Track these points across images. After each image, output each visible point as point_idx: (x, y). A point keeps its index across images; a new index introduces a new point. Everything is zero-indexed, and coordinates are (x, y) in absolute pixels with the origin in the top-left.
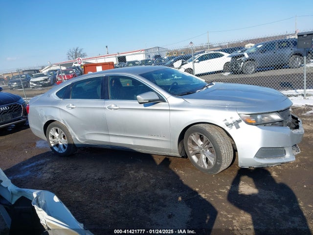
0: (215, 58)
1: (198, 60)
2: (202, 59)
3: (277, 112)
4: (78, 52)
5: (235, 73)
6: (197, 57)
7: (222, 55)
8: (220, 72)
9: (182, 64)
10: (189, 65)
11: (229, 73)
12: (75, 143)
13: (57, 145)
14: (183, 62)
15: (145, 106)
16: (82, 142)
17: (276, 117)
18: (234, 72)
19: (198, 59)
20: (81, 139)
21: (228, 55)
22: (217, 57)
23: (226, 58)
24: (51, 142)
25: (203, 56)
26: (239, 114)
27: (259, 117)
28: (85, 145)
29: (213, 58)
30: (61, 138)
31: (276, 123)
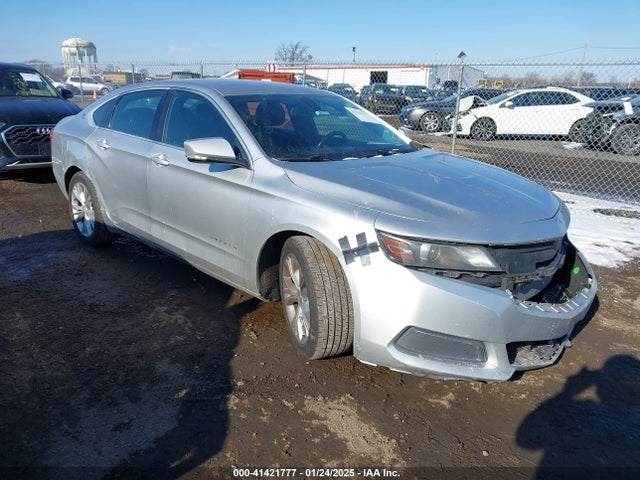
0: (557, 103)
1: (511, 103)
2: (524, 101)
3: (486, 246)
4: (297, 52)
5: (591, 146)
6: (512, 95)
7: (575, 100)
8: (560, 138)
9: (473, 107)
10: (489, 110)
11: (579, 145)
12: (106, 223)
13: (82, 219)
14: (475, 102)
15: (210, 170)
16: (115, 223)
17: (480, 260)
18: (589, 143)
19: (514, 100)
20: (114, 218)
21: (589, 100)
22: (564, 103)
23: (582, 108)
24: (75, 211)
25: (528, 94)
26: (378, 231)
27: (425, 248)
28: (119, 230)
29: (551, 103)
30: (89, 207)
31: (478, 275)
